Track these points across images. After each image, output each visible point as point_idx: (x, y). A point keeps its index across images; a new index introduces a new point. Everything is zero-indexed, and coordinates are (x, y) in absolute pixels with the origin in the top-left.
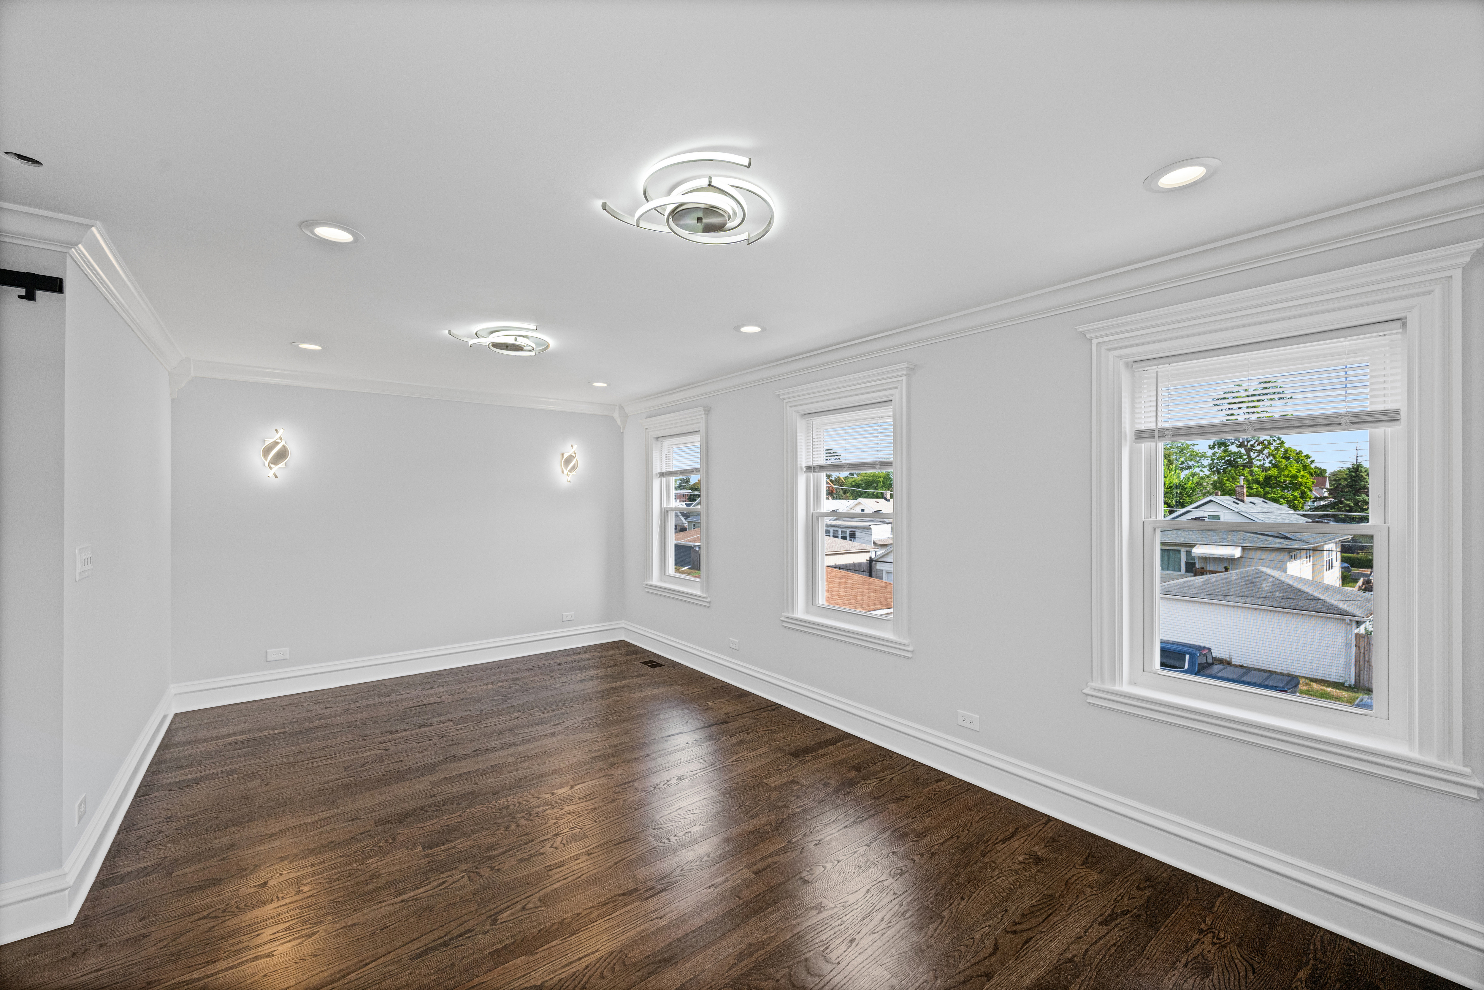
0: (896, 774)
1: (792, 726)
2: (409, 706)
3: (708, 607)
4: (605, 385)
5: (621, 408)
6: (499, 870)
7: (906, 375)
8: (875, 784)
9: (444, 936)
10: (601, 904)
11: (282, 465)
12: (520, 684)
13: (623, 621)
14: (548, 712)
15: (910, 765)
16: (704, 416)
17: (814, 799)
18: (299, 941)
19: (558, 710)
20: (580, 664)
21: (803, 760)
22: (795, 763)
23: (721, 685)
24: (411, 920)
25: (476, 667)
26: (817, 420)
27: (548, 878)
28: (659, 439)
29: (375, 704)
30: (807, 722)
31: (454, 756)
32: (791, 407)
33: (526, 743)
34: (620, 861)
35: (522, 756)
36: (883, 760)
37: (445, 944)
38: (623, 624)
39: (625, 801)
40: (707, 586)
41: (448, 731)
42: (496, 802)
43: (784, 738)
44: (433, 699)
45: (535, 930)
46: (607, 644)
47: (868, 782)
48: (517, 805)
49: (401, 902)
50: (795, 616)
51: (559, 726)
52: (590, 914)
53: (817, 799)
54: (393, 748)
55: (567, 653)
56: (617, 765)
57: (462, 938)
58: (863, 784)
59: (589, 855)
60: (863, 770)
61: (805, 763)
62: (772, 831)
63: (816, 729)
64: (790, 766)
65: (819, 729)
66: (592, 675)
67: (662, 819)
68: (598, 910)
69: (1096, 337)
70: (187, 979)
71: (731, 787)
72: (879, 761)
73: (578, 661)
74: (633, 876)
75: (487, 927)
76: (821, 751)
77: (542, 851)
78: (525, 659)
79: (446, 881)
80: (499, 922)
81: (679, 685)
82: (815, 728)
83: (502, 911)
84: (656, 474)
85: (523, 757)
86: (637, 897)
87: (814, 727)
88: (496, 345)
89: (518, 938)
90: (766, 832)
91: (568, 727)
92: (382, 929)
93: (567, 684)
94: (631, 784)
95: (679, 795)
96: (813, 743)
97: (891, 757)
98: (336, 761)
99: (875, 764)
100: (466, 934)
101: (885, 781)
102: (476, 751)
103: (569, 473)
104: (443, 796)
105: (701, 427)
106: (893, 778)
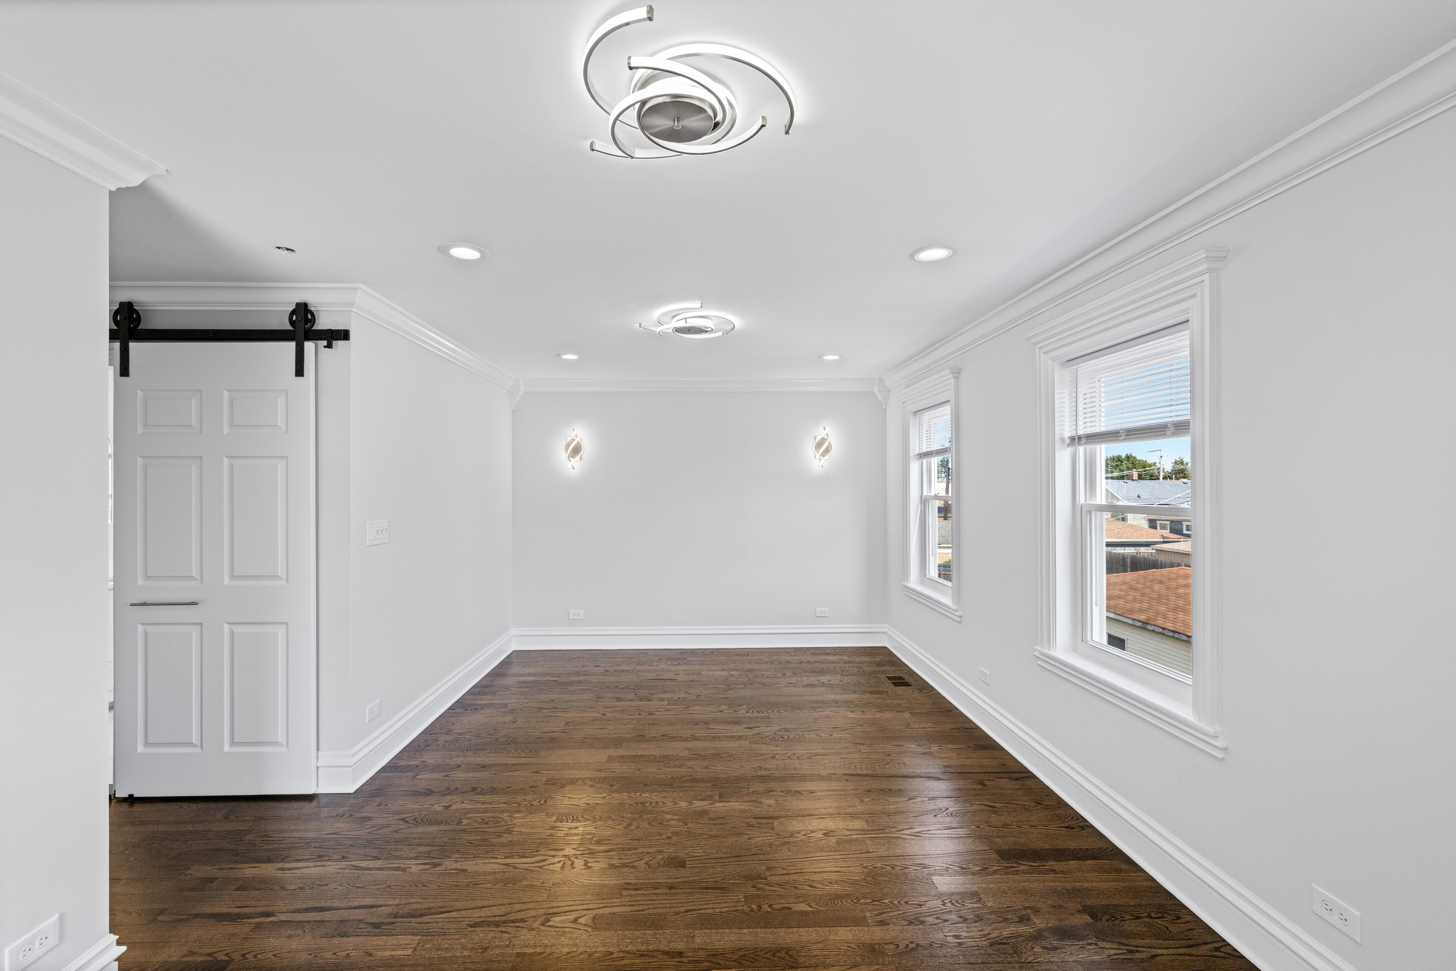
0: (1170, 951)
1: (1030, 811)
2: (652, 678)
3: (960, 622)
4: (837, 357)
5: (881, 381)
6: (590, 867)
7: (1209, 270)
8: (1113, 952)
9: (503, 916)
10: (639, 953)
11: (578, 458)
12: (750, 676)
13: (887, 625)
14: (753, 712)
15: (1211, 946)
16: (953, 380)
17: (989, 934)
18: (427, 867)
19: (762, 712)
20: (821, 666)
21: (1015, 867)
22: (995, 868)
23: (966, 726)
24: (497, 886)
25: (728, 651)
26: (1085, 368)
27: (618, 896)
28: (917, 413)
29: (628, 671)
30: (1061, 811)
31: (643, 736)
32: (1045, 353)
33: (710, 740)
34: (693, 910)
35: (695, 753)
36: (1159, 918)
37: (497, 924)
38: (885, 628)
39: (749, 839)
40: (958, 596)
41: (659, 710)
42: (640, 795)
43: (1005, 825)
44: (671, 676)
45: (566, 950)
46: (865, 648)
47: (1100, 944)
48: (654, 804)
49: (504, 865)
50: (1051, 653)
51: (751, 730)
52: (622, 958)
53: (992, 936)
54: (609, 715)
55: (817, 652)
56: (774, 793)
57: (512, 925)
58: (1090, 944)
59: (670, 888)
60: (1108, 920)
61: (1012, 873)
62: (893, 955)
63: (1068, 827)
64: (986, 868)
65: (1073, 828)
66: (823, 681)
67: (771, 877)
68: (631, 958)
70: (358, 865)
71: (883, 868)
72: (1150, 917)
73: (820, 662)
74: (691, 935)
75: (536, 925)
76: (1052, 864)
77: (636, 864)
78: (772, 650)
79: (546, 859)
80: (549, 924)
81: (911, 714)
82: (1067, 825)
83: (558, 914)
84: (915, 456)
85: (696, 755)
86: (677, 964)
87: (1067, 822)
88: (679, 330)
89: (548, 950)
90: (883, 954)
91: (759, 734)
92: (475, 885)
93: (792, 685)
94: (770, 821)
95: (814, 855)
96: (1046, 846)
97: (1179, 918)
98: (566, 715)
99: (1138, 918)
100: (518, 922)
101: (1138, 956)
102: (664, 736)
103: (821, 457)
104: (607, 773)
105: (949, 395)
106: (1156, 956)
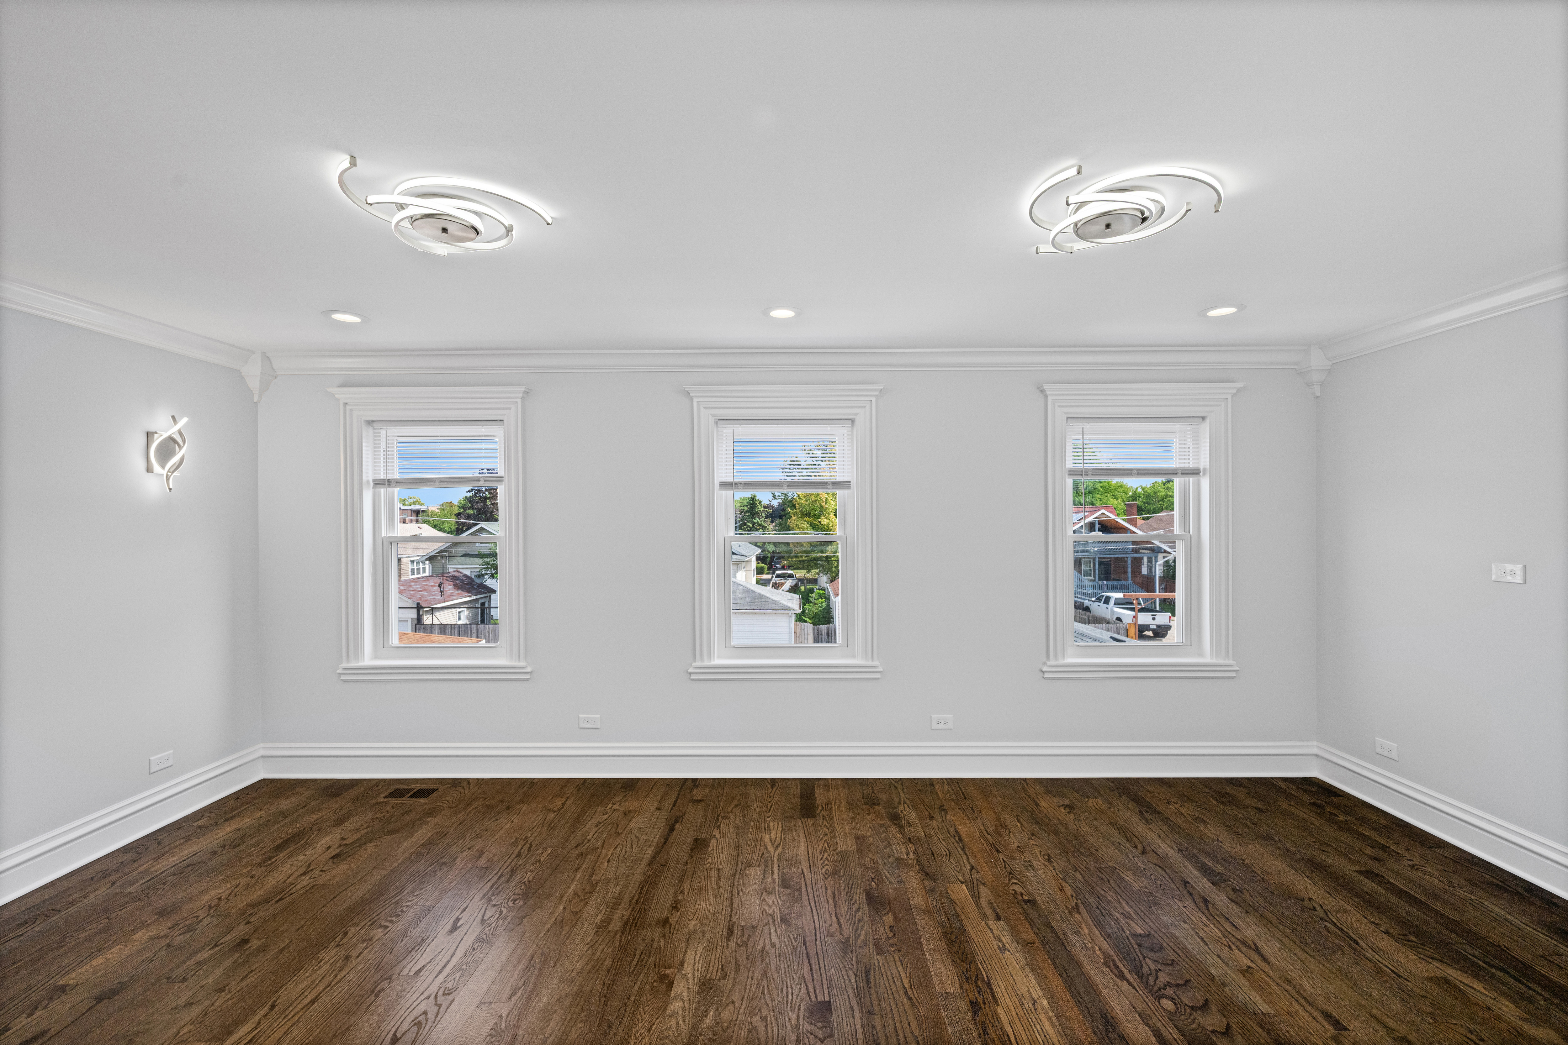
5: (266, 358)
7: (876, 397)
28: (371, 425)
32: (705, 408)
38: (260, 750)
69: (1053, 395)
84: (369, 481)
